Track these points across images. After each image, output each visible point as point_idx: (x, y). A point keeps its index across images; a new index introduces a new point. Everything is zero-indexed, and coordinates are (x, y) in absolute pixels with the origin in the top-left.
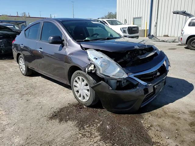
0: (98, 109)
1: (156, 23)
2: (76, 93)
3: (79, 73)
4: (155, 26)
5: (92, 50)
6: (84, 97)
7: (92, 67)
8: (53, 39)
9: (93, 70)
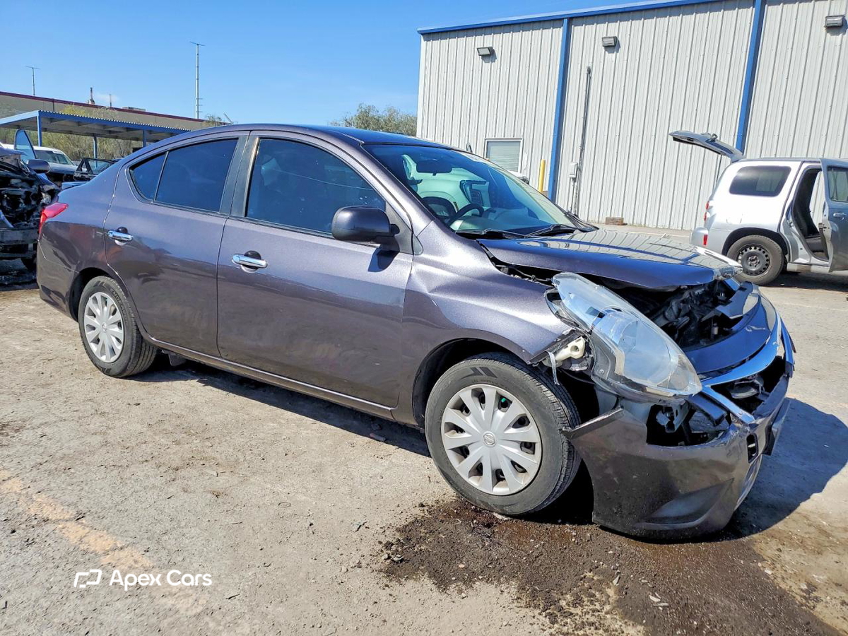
0: (563, 523)
1: (579, 169)
2: (453, 458)
3: (486, 370)
4: (574, 180)
5: (575, 278)
6: (498, 476)
7: (576, 348)
8: (352, 220)
9: (579, 361)
